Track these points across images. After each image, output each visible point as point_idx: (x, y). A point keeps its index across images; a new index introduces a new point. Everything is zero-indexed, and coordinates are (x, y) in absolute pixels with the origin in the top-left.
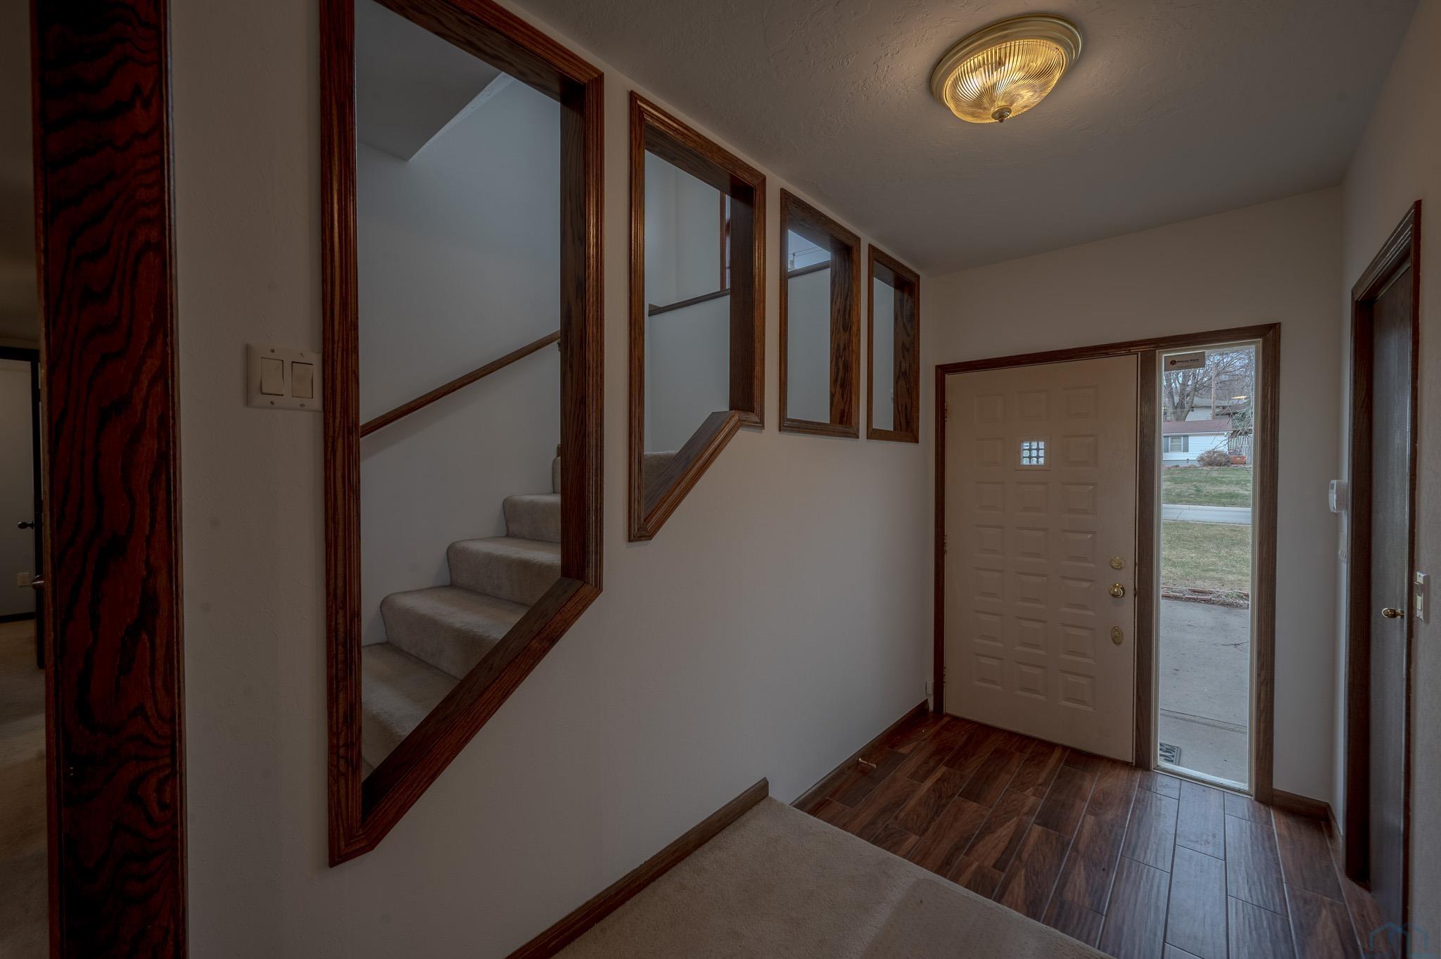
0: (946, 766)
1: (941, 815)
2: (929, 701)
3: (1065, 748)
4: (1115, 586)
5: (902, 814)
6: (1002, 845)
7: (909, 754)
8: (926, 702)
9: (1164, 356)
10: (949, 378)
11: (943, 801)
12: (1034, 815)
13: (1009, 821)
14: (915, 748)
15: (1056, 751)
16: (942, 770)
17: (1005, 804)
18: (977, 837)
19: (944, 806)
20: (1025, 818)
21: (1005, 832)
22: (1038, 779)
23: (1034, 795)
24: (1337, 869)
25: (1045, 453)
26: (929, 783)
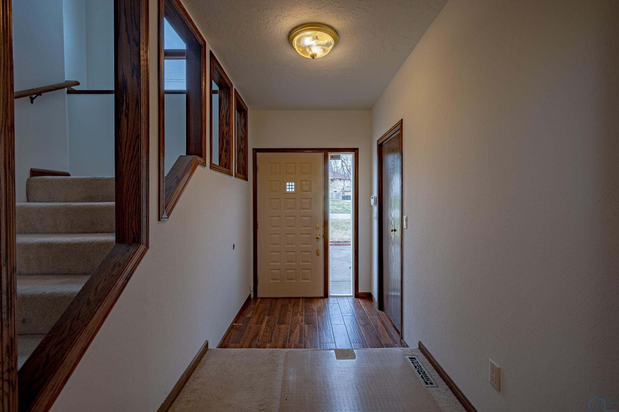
0: (267, 316)
1: (274, 333)
2: (251, 294)
3: (303, 298)
4: (317, 235)
5: (260, 339)
6: (298, 335)
7: (252, 316)
8: (250, 295)
9: (330, 154)
10: (258, 154)
11: (273, 328)
12: (303, 322)
13: (297, 327)
14: (253, 313)
15: (300, 301)
16: (267, 318)
17: (293, 322)
18: (289, 336)
19: (274, 329)
20: (301, 324)
21: (297, 330)
22: (299, 310)
23: (300, 316)
24: (376, 309)
25: (295, 187)
26: (264, 324)
